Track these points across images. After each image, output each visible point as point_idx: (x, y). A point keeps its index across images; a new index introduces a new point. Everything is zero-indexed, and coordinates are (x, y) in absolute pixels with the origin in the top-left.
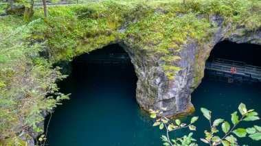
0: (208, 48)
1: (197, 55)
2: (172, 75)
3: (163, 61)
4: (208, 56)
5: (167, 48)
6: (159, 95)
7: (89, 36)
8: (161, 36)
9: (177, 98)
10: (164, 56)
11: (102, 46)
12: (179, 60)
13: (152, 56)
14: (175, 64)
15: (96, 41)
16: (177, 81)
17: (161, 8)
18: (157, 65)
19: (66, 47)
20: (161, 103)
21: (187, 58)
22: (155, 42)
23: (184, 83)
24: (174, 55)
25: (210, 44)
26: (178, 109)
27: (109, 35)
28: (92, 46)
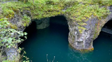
0: (104, 22)
1: (96, 24)
2: (81, 31)
3: (78, 25)
4: (103, 26)
5: (81, 19)
6: (76, 39)
7: (49, 11)
8: (80, 14)
9: (84, 41)
10: (79, 22)
11: (54, 16)
12: (86, 25)
13: (74, 22)
14: (84, 26)
15: (52, 13)
16: (84, 34)
17: (82, 2)
18: (76, 26)
19: (39, 14)
20: (77, 43)
22: (76, 16)
23: (88, 36)
24: (84, 22)
25: (105, 20)
26: (84, 47)
27: (58, 11)
28: (50, 15)
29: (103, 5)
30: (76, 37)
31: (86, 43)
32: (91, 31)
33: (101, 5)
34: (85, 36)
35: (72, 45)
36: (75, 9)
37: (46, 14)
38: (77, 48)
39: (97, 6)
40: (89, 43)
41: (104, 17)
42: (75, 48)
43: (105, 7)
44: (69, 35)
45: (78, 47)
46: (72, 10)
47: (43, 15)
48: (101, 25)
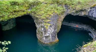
0: (63, 17)
1: (58, 20)
2: (47, 27)
3: (44, 22)
4: (62, 20)
5: (45, 17)
6: (44, 35)
8: (44, 13)
9: (50, 35)
10: (44, 20)
11: (21, 16)
12: (50, 21)
13: (40, 20)
14: (49, 23)
15: (18, 13)
16: (49, 29)
17: (44, 2)
18: (42, 23)
19: (4, 15)
20: (45, 38)
21: (53, 21)
22: (41, 14)
23: (53, 30)
24: (48, 19)
25: (63, 16)
26: (51, 40)
27: (24, 11)
28: (16, 16)
30: (43, 32)
31: (52, 36)
32: (55, 26)
33: (59, 4)
34: (51, 31)
35: (41, 41)
36: (39, 8)
37: (12, 15)
38: (46, 42)
39: (56, 5)
40: (55, 36)
41: (62, 13)
42: (44, 43)
43: (62, 6)
44: (37, 31)
45: (46, 41)
46: (36, 10)
47: (8, 16)
48: (61, 20)
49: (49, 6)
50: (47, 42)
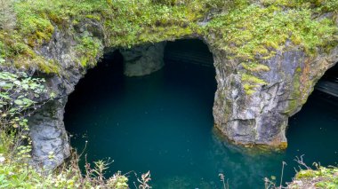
0: (324, 63)
1: (299, 70)
2: (251, 88)
3: (243, 68)
4: (320, 75)
5: (252, 52)
6: (235, 112)
7: (158, 24)
8: (249, 36)
9: (258, 120)
10: (245, 62)
11: (174, 39)
12: (266, 71)
13: (231, 59)
14: (259, 75)
15: (166, 31)
16: (258, 99)
18: (235, 72)
19: (127, 32)
20: (236, 123)
21: (278, 71)
22: (238, 43)
23: (272, 105)
24: (260, 63)
26: (258, 136)
27: (185, 26)
28: (160, 36)
29: (325, 11)
30: (235, 104)
31: (265, 126)
32: (282, 90)
33: (319, 9)
34: (262, 105)
35: (222, 130)
37: (149, 33)
38: (236, 138)
39: (307, 12)
40: (274, 127)
41: (325, 48)
42: (230, 138)
43: (331, 18)
44: (216, 97)
45: (238, 135)
46: (227, 25)
47: (138, 34)
48: (313, 72)
49: (275, 13)
50: (241, 138)
